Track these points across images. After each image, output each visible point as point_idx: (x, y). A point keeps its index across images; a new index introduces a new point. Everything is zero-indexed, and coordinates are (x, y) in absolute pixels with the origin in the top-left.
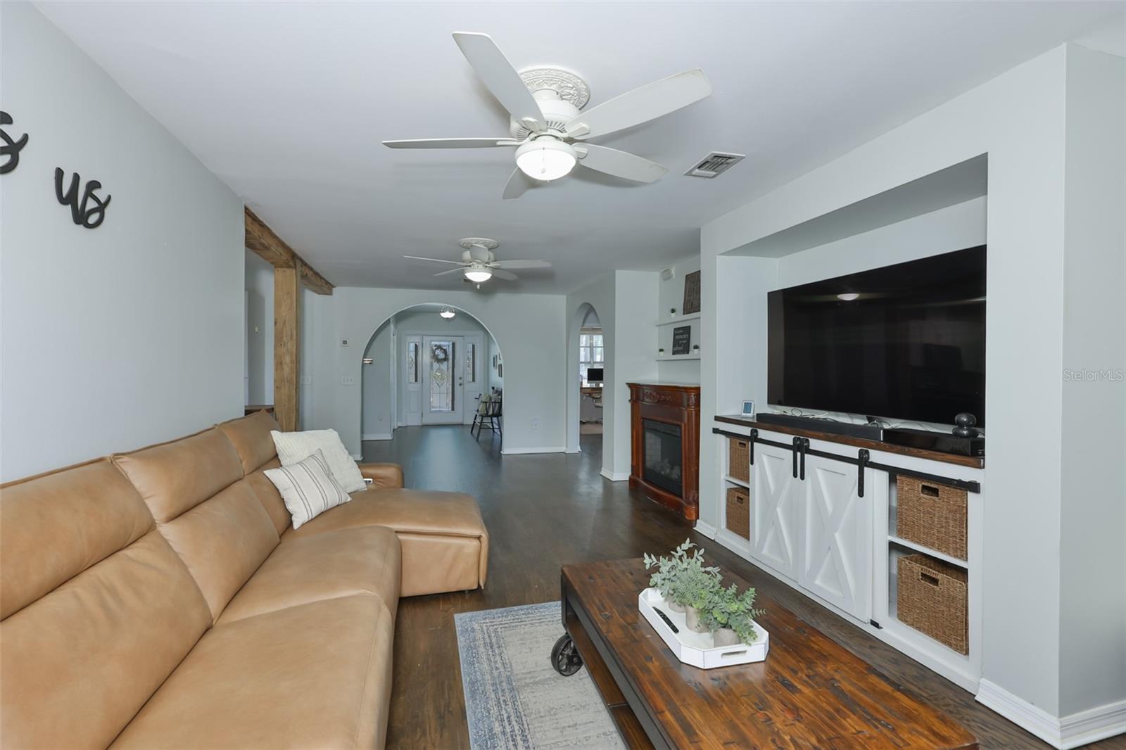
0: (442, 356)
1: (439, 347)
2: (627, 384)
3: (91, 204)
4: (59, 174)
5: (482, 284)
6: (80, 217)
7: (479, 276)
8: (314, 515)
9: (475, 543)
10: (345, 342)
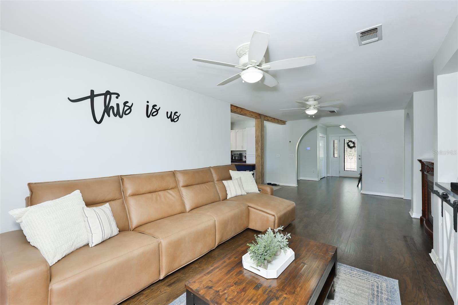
0: (352, 145)
1: (351, 141)
2: (418, 160)
3: (175, 117)
4: (167, 112)
5: (315, 115)
6: (173, 120)
7: (311, 112)
8: (233, 197)
9: (273, 217)
10: (290, 142)
